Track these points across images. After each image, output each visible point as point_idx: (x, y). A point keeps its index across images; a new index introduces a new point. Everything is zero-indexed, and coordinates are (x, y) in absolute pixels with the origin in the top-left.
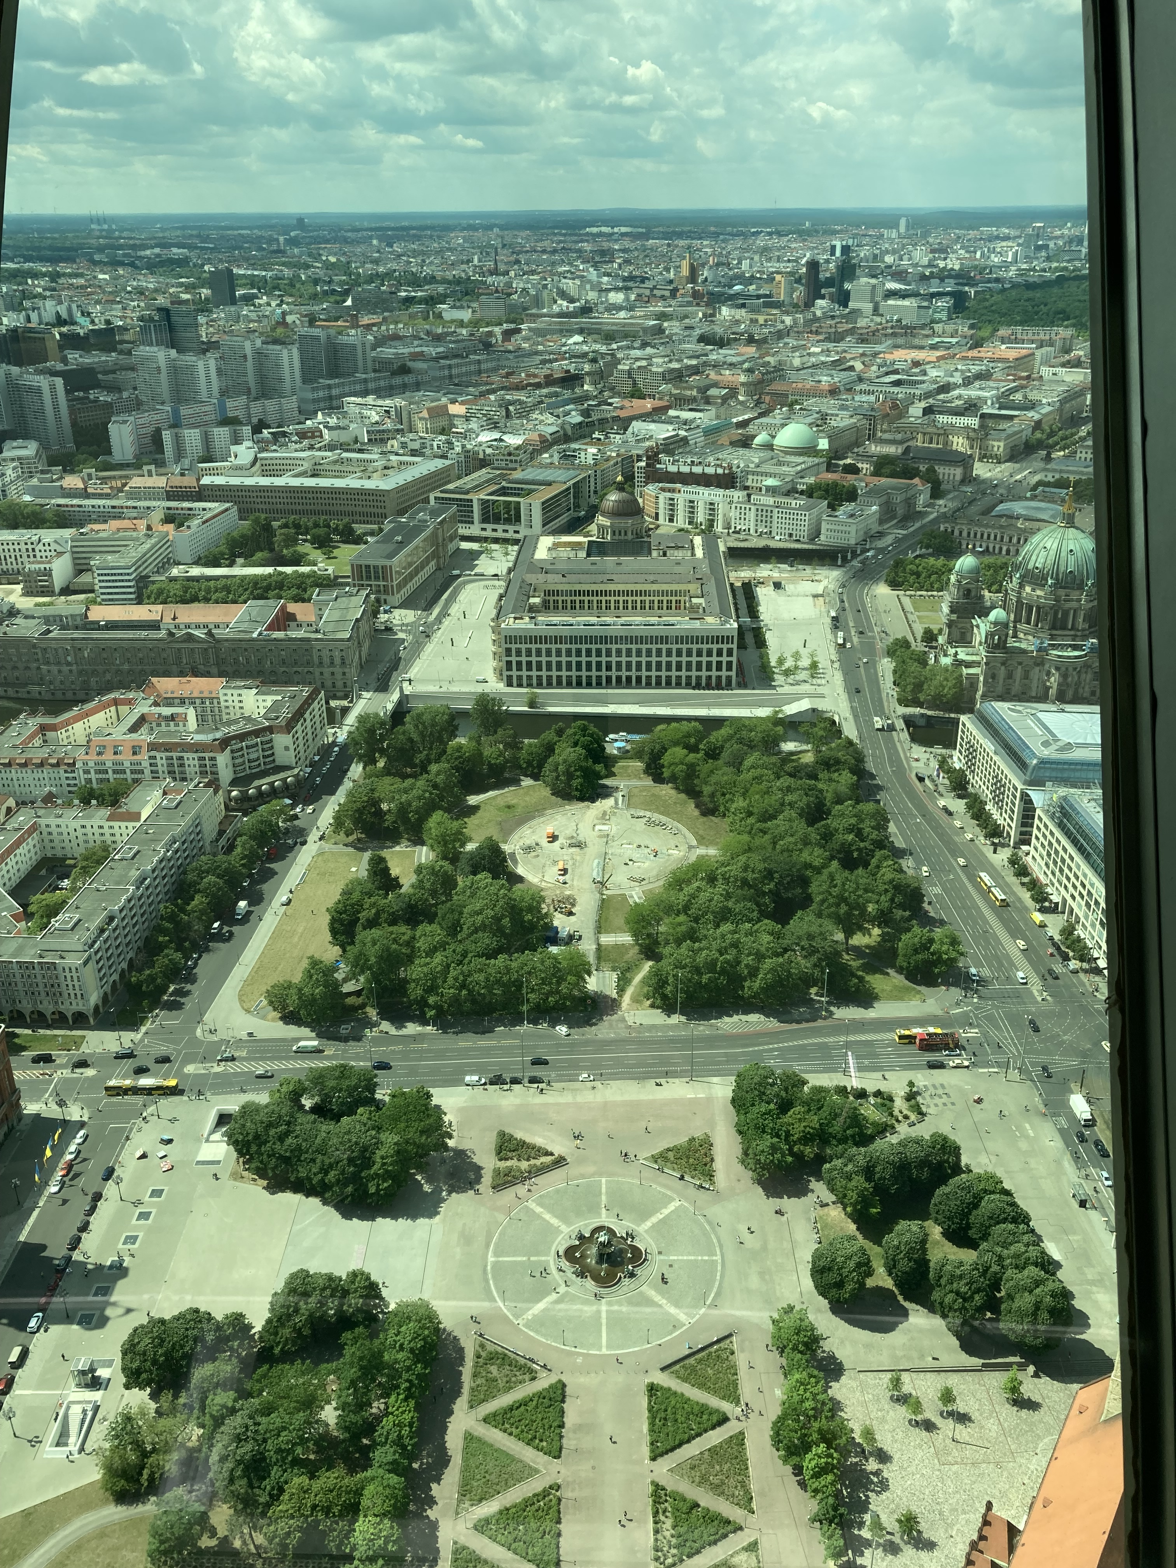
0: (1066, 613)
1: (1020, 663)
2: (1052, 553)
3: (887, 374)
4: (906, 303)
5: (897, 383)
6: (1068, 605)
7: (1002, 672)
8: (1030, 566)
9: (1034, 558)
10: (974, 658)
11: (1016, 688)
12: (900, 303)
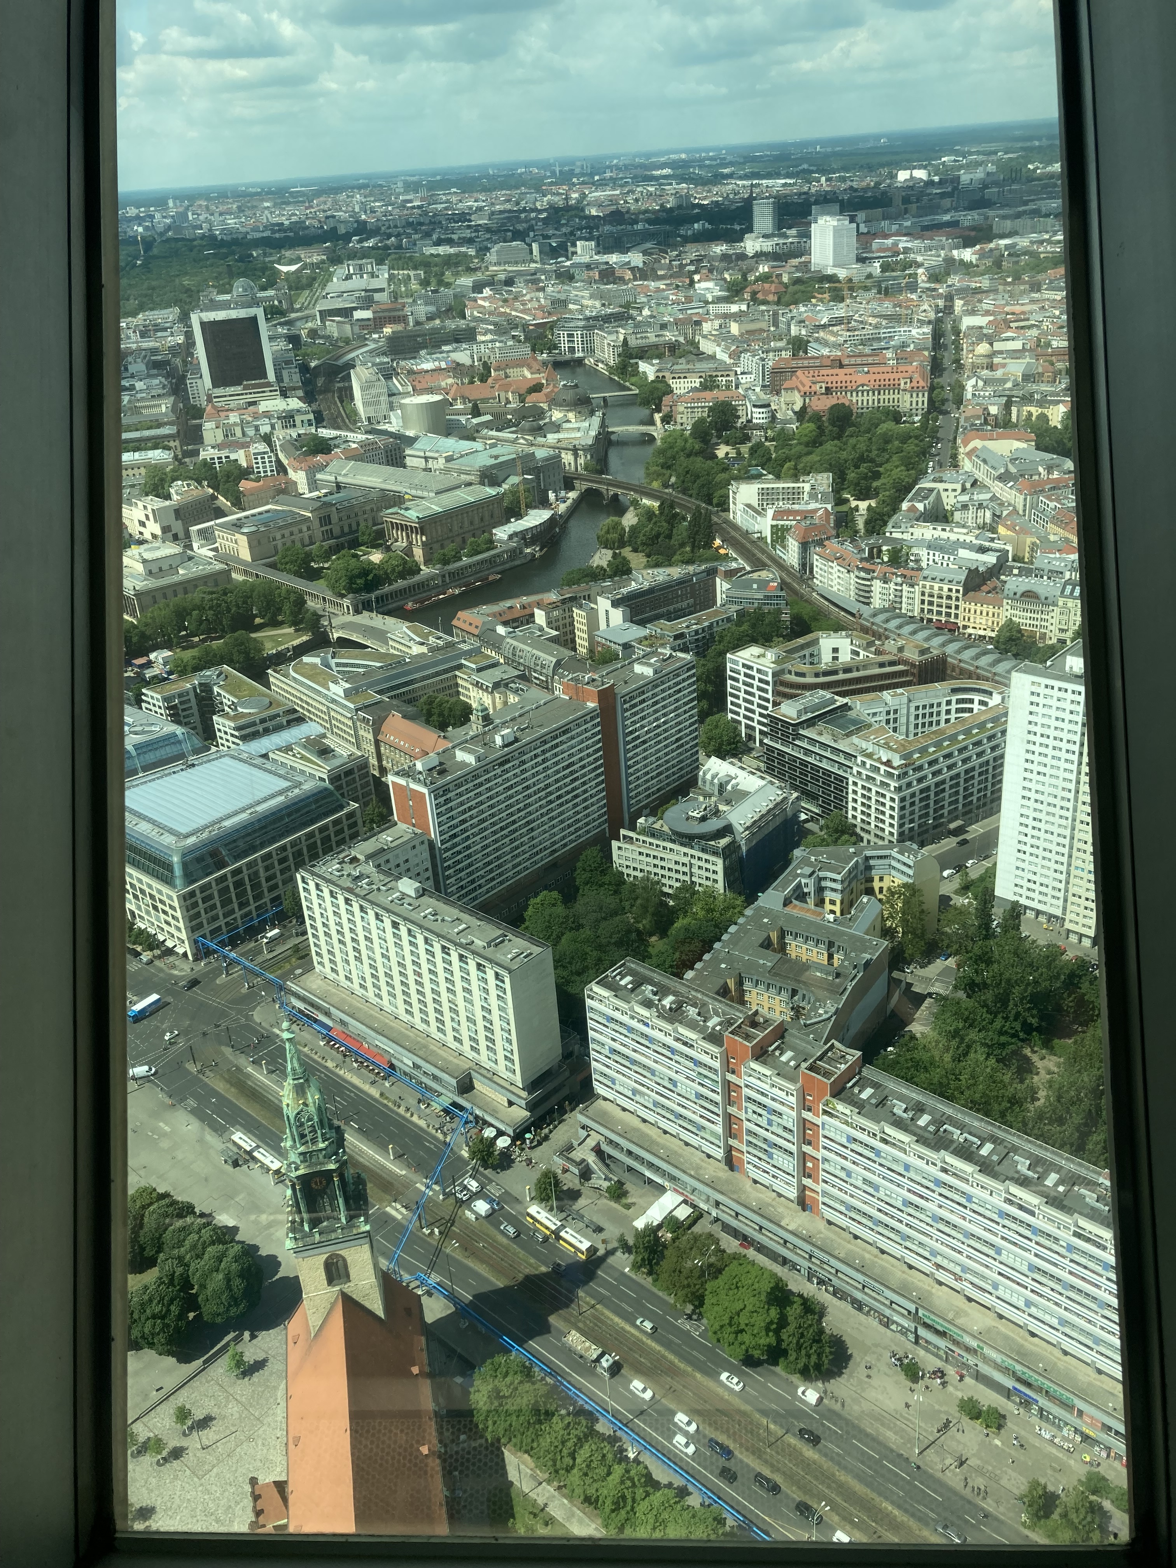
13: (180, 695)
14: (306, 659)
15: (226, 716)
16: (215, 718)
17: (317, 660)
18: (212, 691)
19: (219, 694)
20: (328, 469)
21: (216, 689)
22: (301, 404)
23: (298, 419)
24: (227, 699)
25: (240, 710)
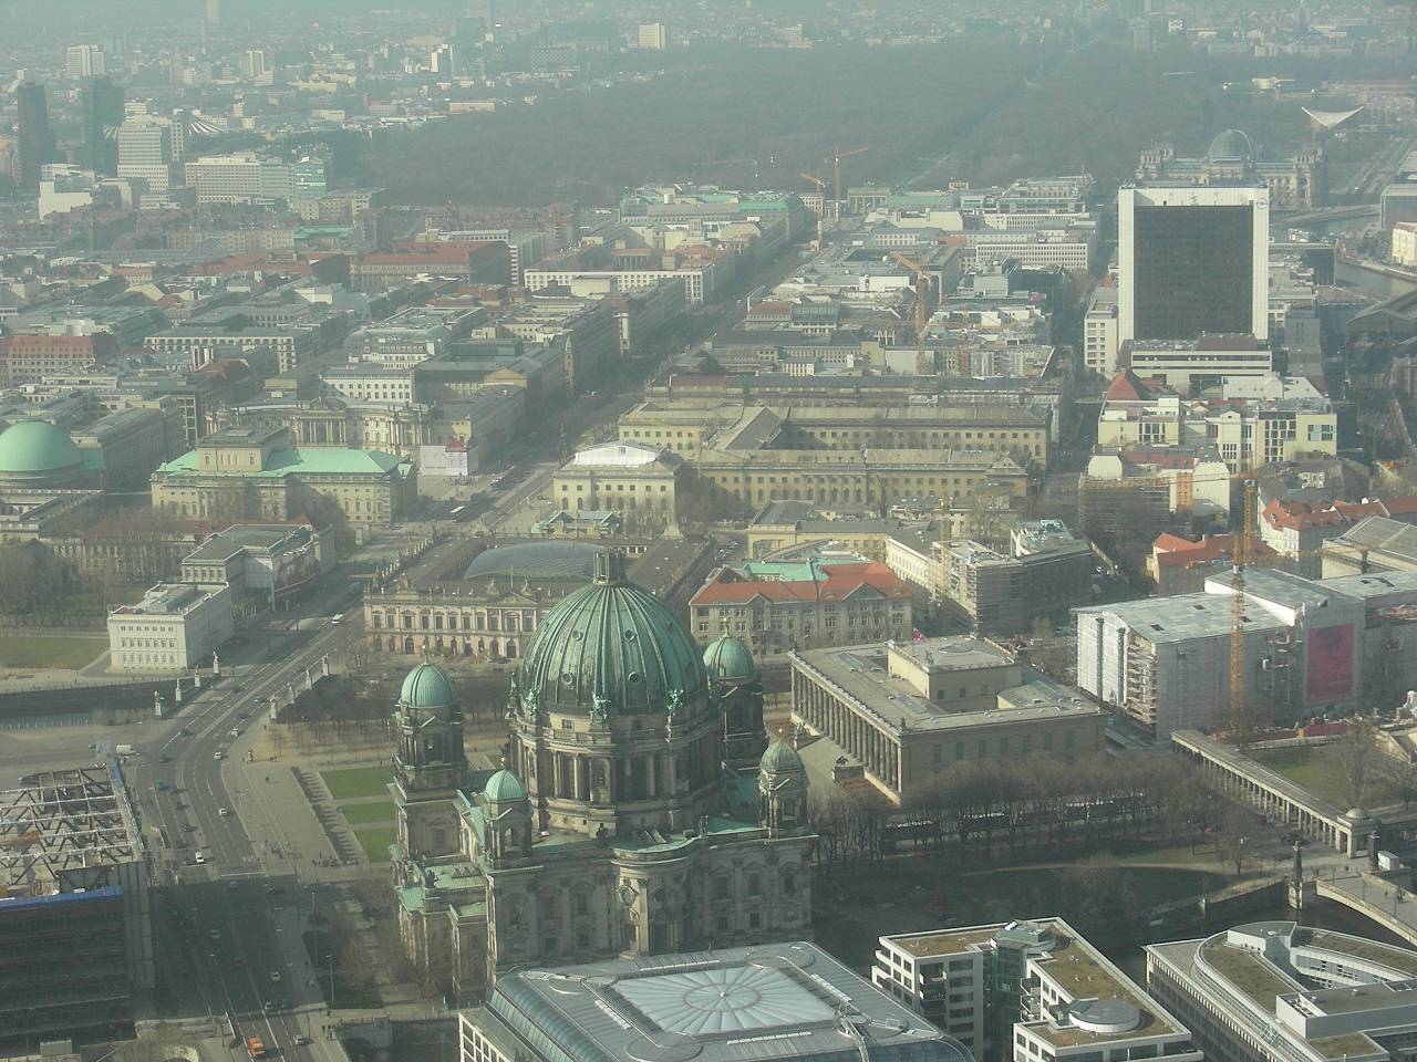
0: (639, 766)
1: (566, 882)
2: (593, 642)
3: (213, 305)
4: (238, 160)
5: (237, 324)
6: (640, 748)
7: (530, 908)
8: (553, 675)
9: (557, 656)
10: (471, 883)
11: (566, 937)
12: (223, 161)
13: (954, 965)
14: (1236, 938)
15: (1042, 1030)
16: (1018, 1029)
17: (1258, 943)
18: (1021, 967)
19: (1036, 981)
20: (1349, 534)
21: (1031, 966)
22: (1314, 393)
23: (1303, 421)
24: (1052, 990)
25: (1075, 1022)
